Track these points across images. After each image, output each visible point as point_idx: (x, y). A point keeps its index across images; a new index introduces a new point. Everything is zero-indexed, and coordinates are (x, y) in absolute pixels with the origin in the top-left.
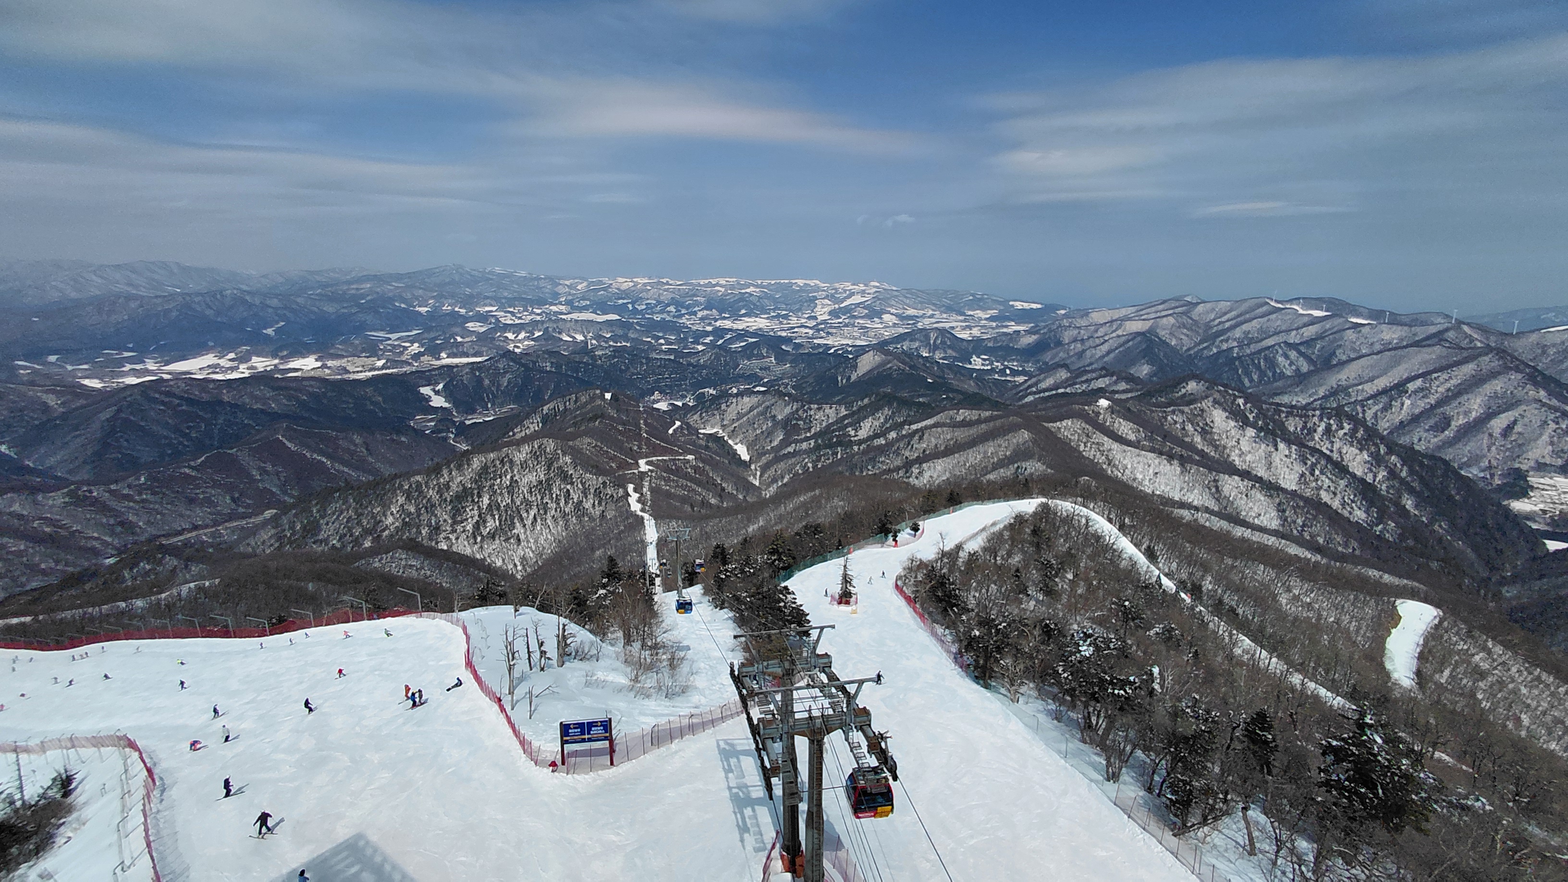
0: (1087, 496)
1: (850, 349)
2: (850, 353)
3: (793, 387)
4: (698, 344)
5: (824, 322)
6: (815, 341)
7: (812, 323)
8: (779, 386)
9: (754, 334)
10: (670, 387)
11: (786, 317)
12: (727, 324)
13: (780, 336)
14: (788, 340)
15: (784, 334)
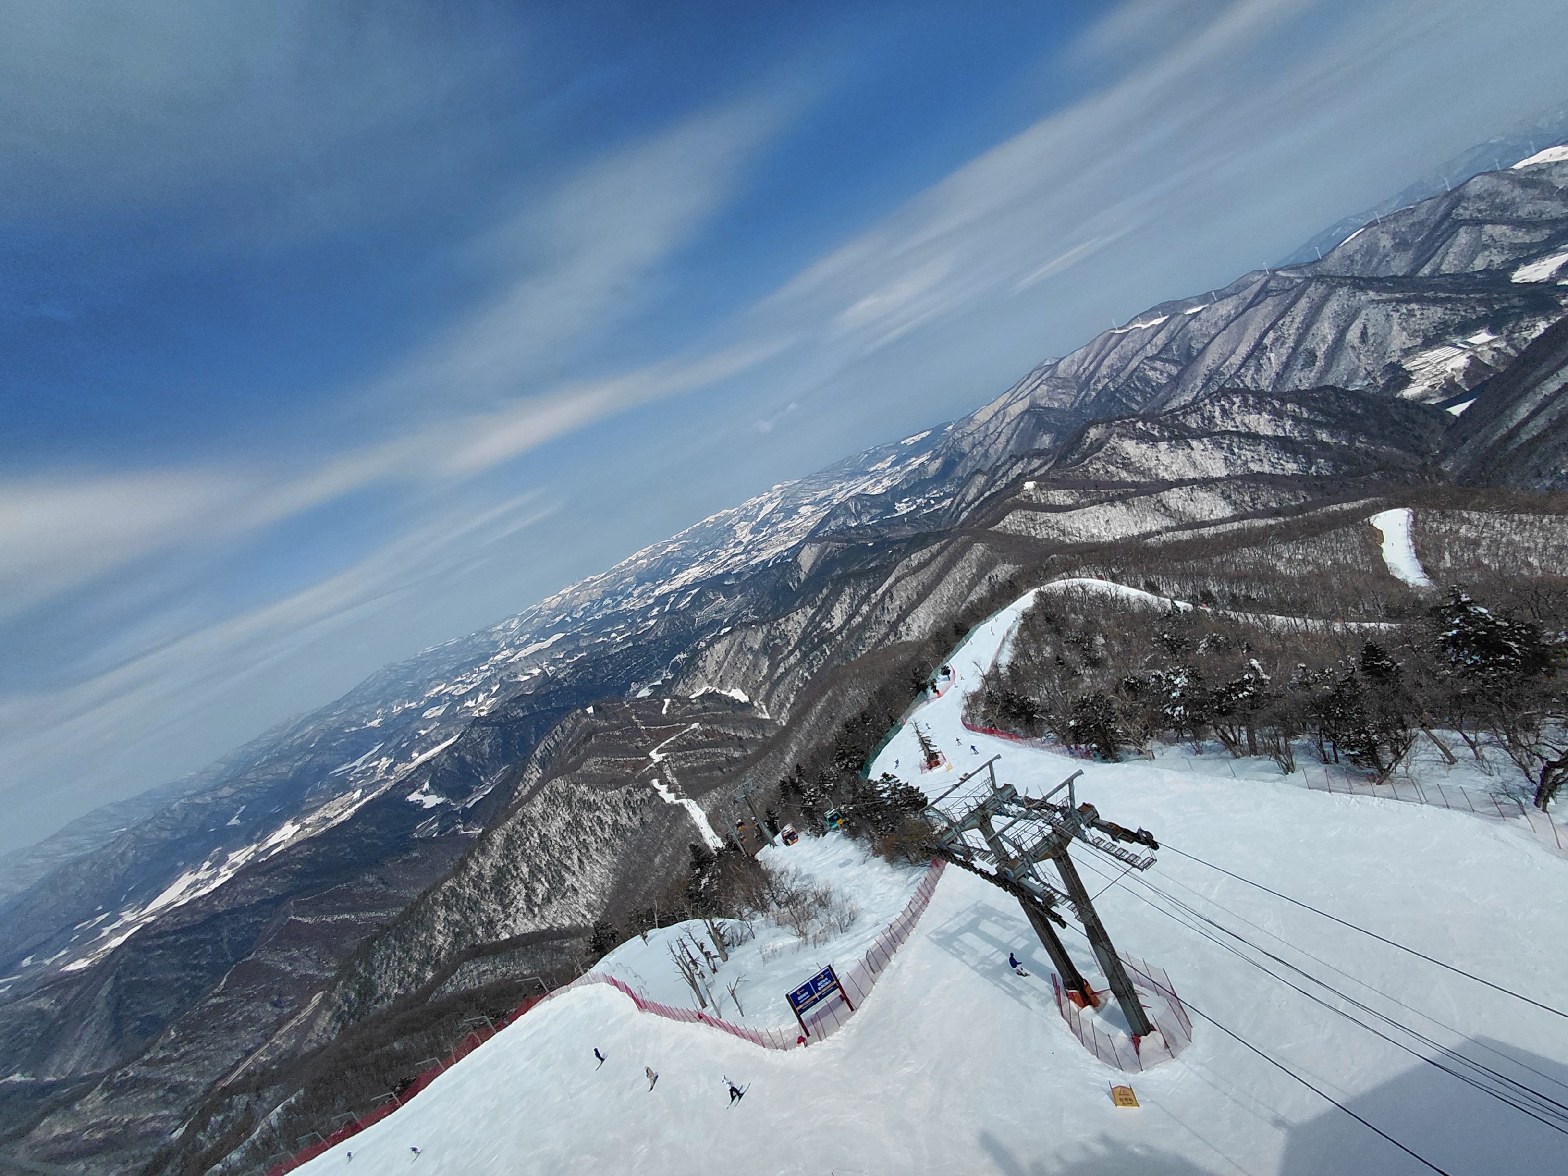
0: (1069, 569)
1: (786, 554)
2: (788, 557)
3: (754, 614)
4: (649, 620)
5: (751, 542)
6: (752, 563)
7: (740, 549)
8: (741, 619)
9: (694, 585)
10: (643, 672)
11: (714, 555)
12: (665, 588)
13: (718, 575)
14: (727, 575)
15: (720, 571)
